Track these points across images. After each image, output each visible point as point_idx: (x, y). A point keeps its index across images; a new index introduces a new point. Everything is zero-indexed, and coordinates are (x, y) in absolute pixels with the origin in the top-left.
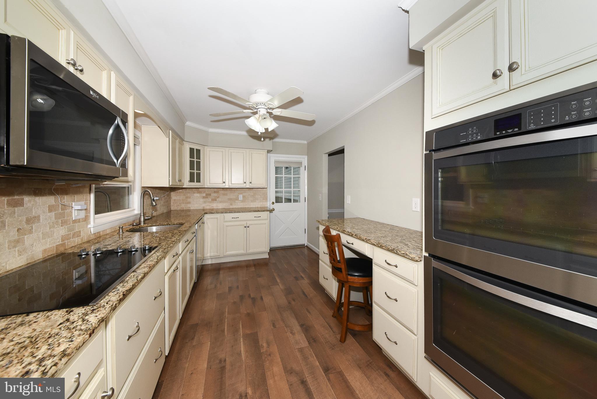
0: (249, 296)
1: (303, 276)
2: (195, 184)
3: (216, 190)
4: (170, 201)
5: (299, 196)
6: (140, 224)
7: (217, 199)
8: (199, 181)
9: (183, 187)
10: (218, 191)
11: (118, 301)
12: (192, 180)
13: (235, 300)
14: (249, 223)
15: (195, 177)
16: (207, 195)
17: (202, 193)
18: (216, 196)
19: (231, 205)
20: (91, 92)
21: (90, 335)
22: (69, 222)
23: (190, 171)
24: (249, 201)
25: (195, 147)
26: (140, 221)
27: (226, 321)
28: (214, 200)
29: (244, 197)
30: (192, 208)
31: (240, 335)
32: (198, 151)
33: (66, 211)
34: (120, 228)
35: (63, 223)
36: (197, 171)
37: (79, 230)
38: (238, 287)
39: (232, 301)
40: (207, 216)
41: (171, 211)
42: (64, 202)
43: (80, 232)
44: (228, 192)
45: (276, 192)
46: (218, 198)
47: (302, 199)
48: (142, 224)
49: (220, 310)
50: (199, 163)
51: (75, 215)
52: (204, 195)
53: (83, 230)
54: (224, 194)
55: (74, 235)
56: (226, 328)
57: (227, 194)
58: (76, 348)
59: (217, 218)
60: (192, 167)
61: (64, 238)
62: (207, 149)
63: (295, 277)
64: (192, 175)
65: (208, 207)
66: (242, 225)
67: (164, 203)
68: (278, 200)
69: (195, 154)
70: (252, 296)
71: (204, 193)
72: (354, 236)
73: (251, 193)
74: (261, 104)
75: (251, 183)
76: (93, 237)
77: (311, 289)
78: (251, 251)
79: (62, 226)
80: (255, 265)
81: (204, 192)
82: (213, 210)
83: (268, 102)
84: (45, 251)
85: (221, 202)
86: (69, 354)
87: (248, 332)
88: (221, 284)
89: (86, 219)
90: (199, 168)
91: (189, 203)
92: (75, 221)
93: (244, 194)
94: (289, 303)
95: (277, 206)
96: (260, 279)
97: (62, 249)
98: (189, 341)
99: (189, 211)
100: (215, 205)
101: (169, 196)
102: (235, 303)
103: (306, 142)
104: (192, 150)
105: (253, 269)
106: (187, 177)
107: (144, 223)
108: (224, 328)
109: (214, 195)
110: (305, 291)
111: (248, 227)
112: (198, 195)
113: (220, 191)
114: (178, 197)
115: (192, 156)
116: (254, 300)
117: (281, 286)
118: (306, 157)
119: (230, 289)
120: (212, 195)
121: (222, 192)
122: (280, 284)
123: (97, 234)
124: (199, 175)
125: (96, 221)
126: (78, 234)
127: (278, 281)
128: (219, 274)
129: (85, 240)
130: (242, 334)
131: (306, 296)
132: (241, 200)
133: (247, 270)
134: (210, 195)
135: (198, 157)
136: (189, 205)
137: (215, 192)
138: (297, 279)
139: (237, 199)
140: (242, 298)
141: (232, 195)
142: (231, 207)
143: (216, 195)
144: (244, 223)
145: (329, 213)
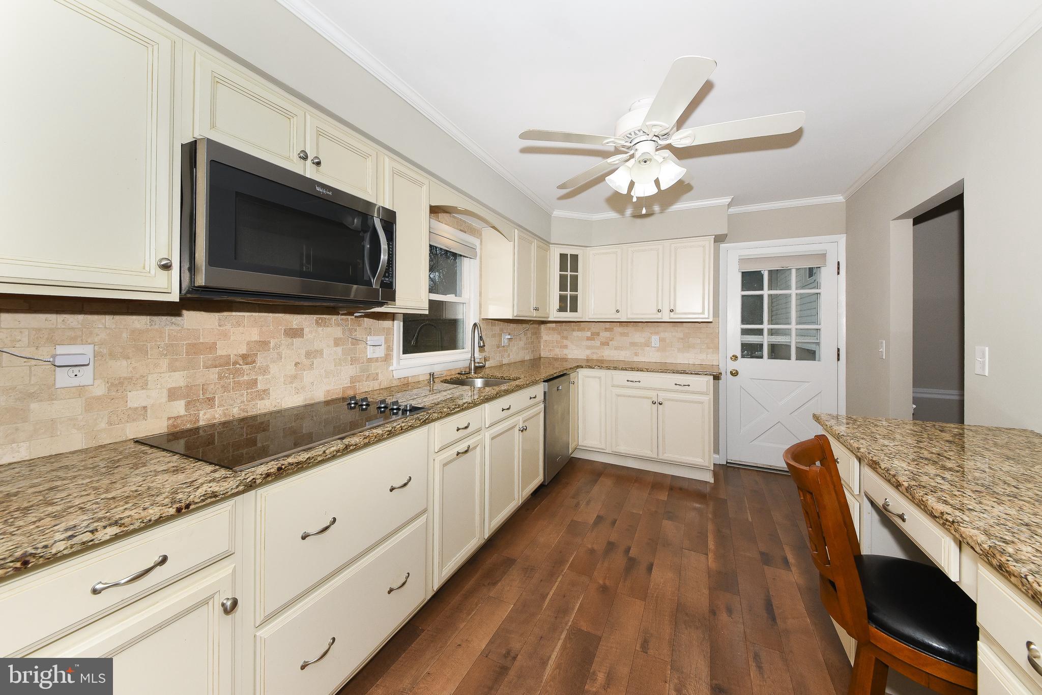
0: (628, 550)
1: (791, 559)
2: (568, 316)
3: (608, 325)
4: (539, 342)
5: (818, 344)
6: (469, 373)
7: (610, 343)
8: (574, 309)
9: (549, 319)
10: (613, 328)
11: (261, 475)
12: (562, 309)
13: (595, 547)
14: (662, 396)
15: (569, 303)
16: (593, 334)
17: (584, 331)
18: (608, 336)
19: (636, 354)
20: (318, 189)
21: (179, 510)
22: (362, 361)
23: (560, 292)
24: (674, 351)
25: (569, 251)
26: (470, 369)
27: (559, 579)
28: (605, 344)
29: (662, 340)
30: (569, 357)
31: (566, 624)
32: (575, 258)
33: (358, 347)
34: (430, 375)
35: (354, 361)
36: (571, 293)
37: (377, 371)
38: (614, 523)
39: (590, 546)
40: (582, 373)
41: (540, 358)
42: (356, 335)
43: (377, 374)
44: (630, 329)
45: (745, 332)
46: (611, 341)
47: (826, 351)
48: (473, 373)
49: (561, 552)
50: (575, 279)
51: (371, 353)
52: (589, 334)
53: (382, 372)
54: (622, 334)
55: (368, 377)
56: (551, 593)
57: (628, 333)
58: (141, 520)
59: (600, 378)
60: (563, 287)
61: (353, 380)
62: (590, 252)
63: (762, 554)
64: (563, 299)
65: (595, 357)
66: (648, 398)
67: (525, 344)
68: (751, 351)
69: (569, 263)
70: (632, 553)
71: (588, 331)
72: (902, 489)
73: (679, 332)
74: (637, 132)
75: (672, 311)
76: (395, 383)
77: (801, 607)
78: (668, 456)
79: (351, 364)
80: (672, 489)
81: (589, 329)
82: (602, 361)
83: (647, 123)
84: (328, 391)
85: (616, 348)
86: (124, 524)
87: (584, 626)
88: (588, 503)
89: (387, 358)
90: (575, 288)
91: (566, 347)
92: (370, 360)
93: (662, 335)
94: (713, 612)
95: (747, 365)
96: (667, 524)
97: (351, 393)
98: (488, 584)
99: (566, 361)
100: (609, 354)
101: (537, 334)
102: (592, 551)
103: (840, 198)
104: (563, 257)
105: (663, 496)
106: (555, 303)
107: (475, 373)
108: (549, 593)
109: (605, 335)
110: (775, 603)
111: (659, 403)
112: (579, 334)
113: (615, 328)
114: (550, 336)
115: (563, 267)
116: (632, 563)
117: (712, 562)
118: (842, 239)
119: (599, 519)
120: (601, 334)
121: (618, 329)
122: (710, 555)
123: (402, 380)
124: (574, 299)
125: (402, 362)
126: (375, 378)
127: (711, 544)
128: (596, 481)
129: (385, 384)
130: (570, 623)
131: (774, 619)
132: (656, 346)
133: (649, 494)
134: (598, 334)
135: (575, 268)
136: (565, 351)
137: (606, 330)
138: (766, 559)
139: (648, 344)
140: (611, 546)
141: (638, 336)
142: (636, 359)
143: (607, 334)
144: (653, 395)
145: (915, 400)
